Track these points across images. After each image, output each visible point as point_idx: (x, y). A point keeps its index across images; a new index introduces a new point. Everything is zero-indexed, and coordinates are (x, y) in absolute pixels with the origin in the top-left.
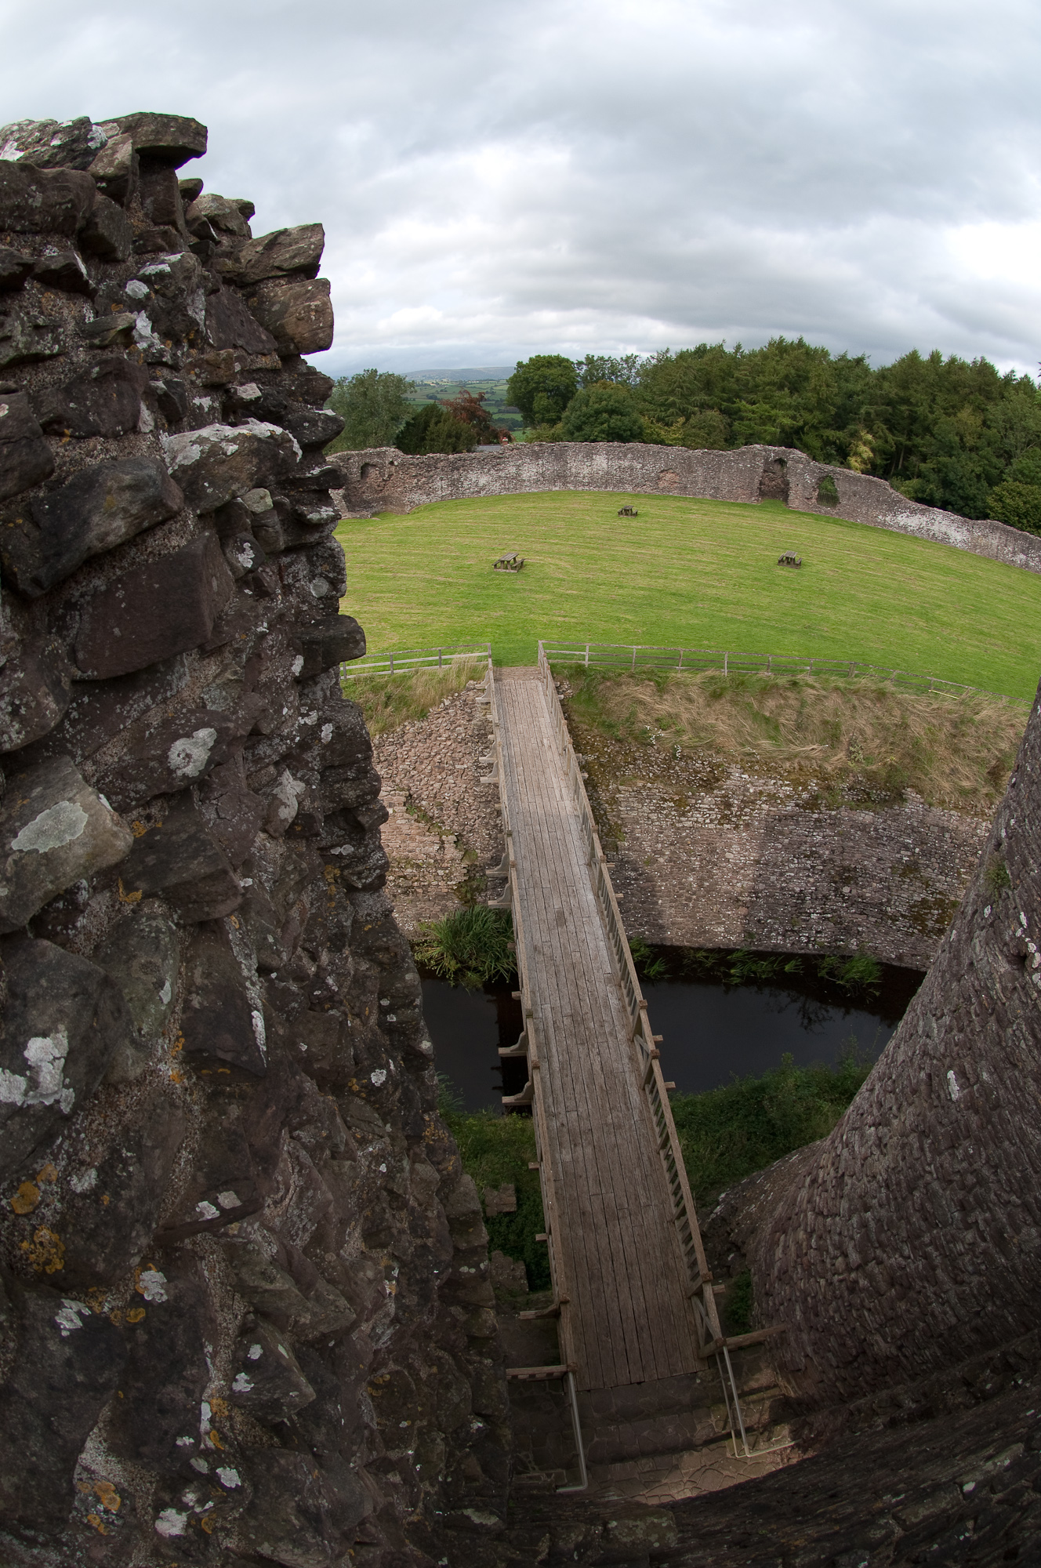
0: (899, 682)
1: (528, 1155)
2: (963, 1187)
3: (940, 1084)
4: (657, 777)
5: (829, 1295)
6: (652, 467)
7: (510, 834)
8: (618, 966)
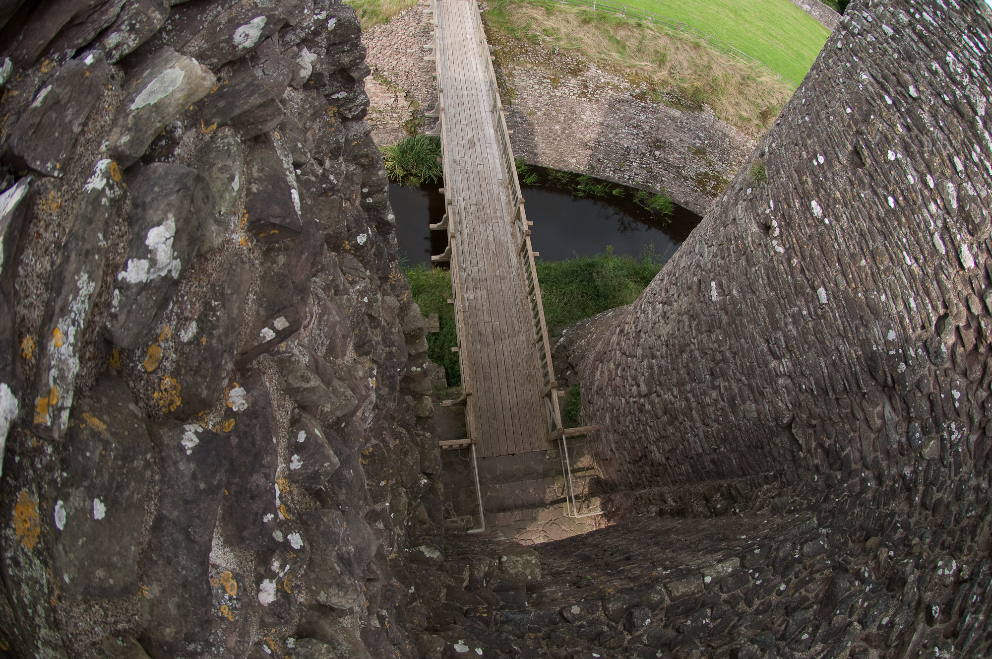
0: (710, 42)
1: (446, 295)
2: (714, 360)
3: (706, 288)
4: (540, 63)
5: (627, 411)
7: (441, 91)
8: (507, 175)
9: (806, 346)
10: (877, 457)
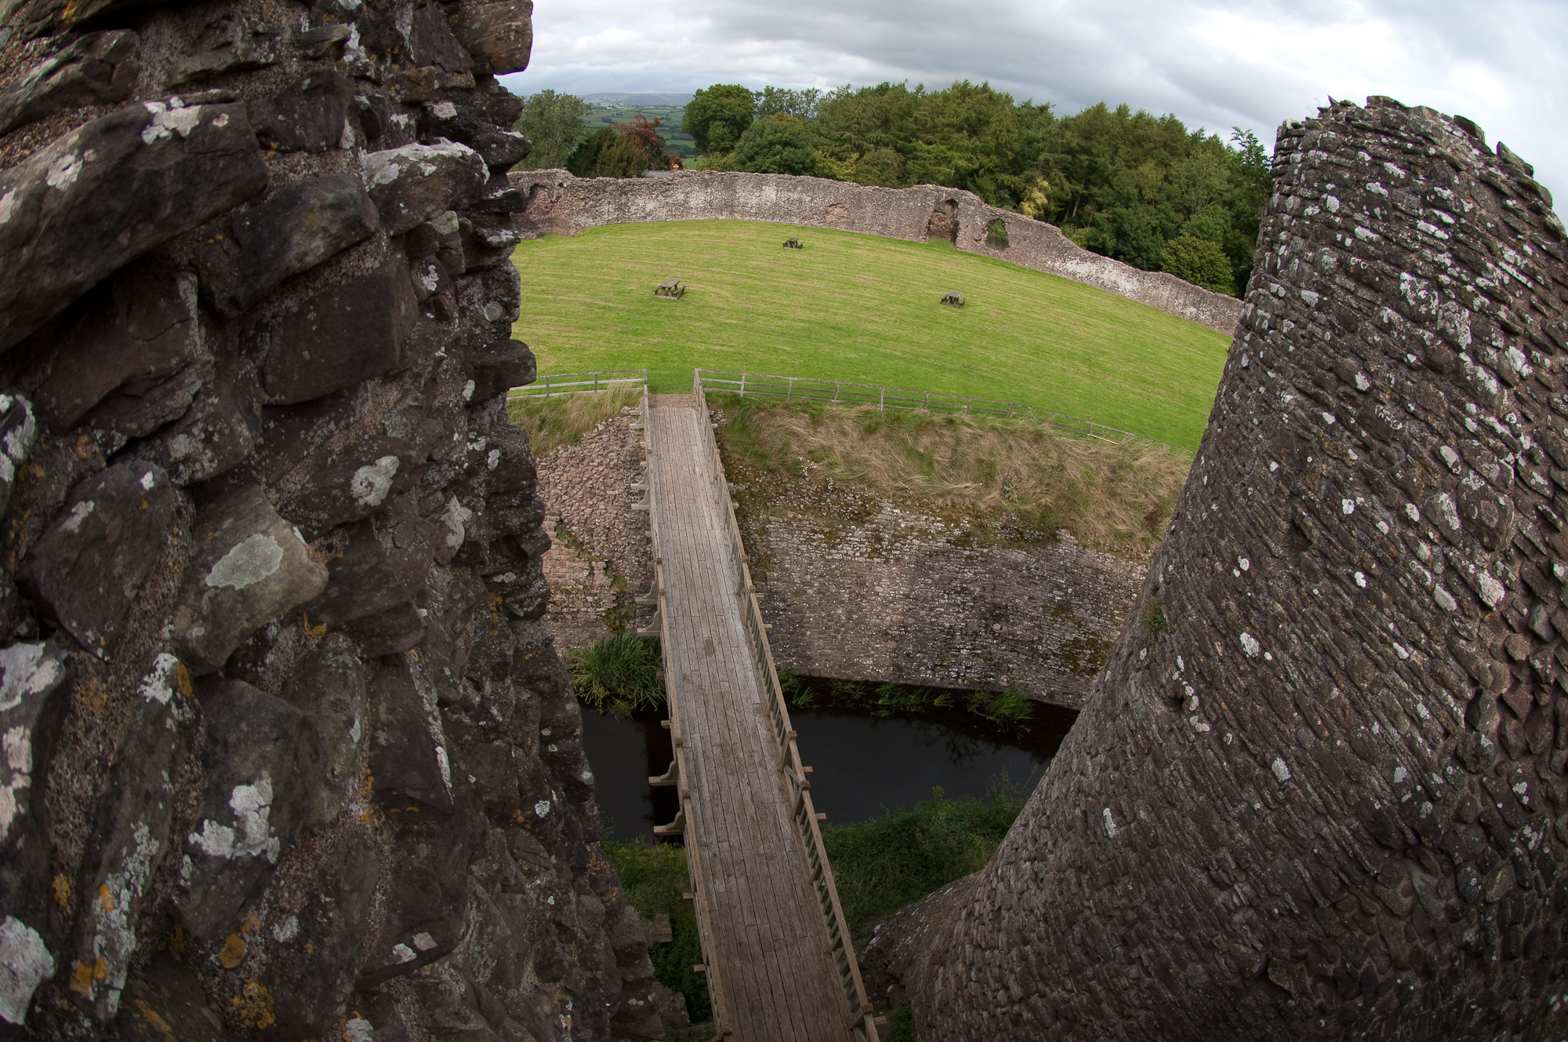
0: (1058, 425)
1: (680, 886)
2: (1124, 922)
3: (1097, 822)
4: (807, 508)
5: (993, 1027)
6: (821, 201)
7: (660, 562)
8: (767, 697)
9: (1269, 853)
10: (1417, 947)
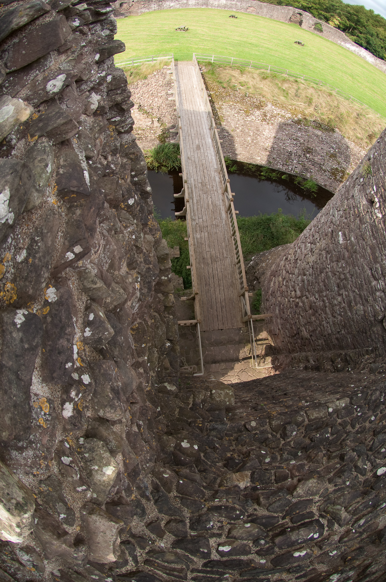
0: (338, 93)
1: (184, 235)
2: (340, 278)
3: (336, 235)
4: (238, 102)
5: (288, 306)
6: (245, 5)
7: (179, 117)
8: (219, 166)
